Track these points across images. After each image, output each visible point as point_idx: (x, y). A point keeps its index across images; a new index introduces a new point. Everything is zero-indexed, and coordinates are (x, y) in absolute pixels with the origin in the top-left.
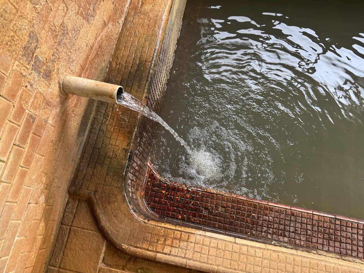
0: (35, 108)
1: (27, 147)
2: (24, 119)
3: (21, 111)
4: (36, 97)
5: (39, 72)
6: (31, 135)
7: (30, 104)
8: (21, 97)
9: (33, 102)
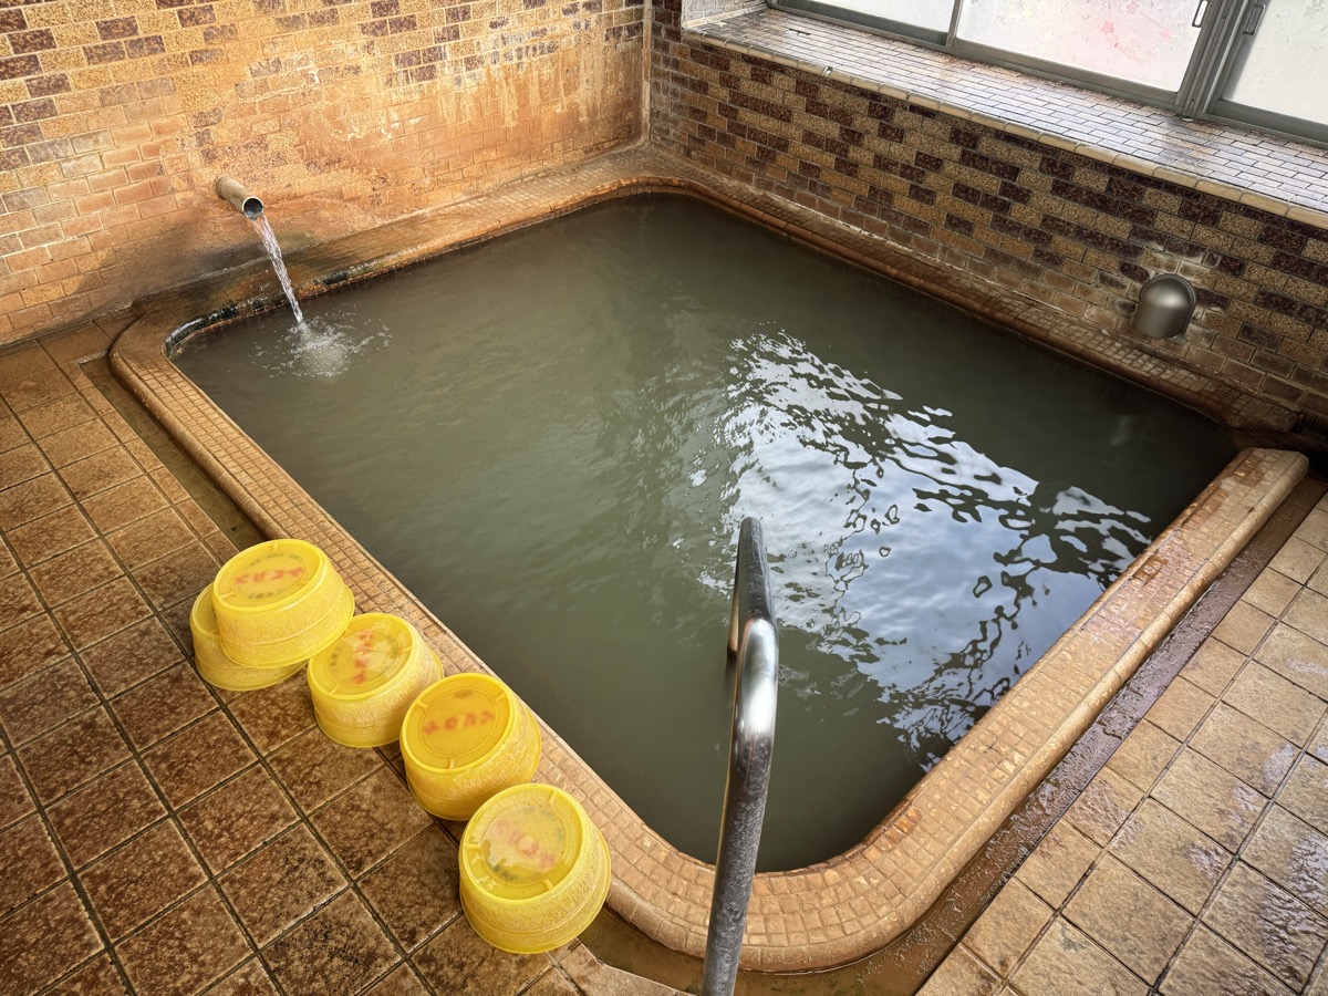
0: (172, 166)
1: (133, 185)
2: (152, 160)
3: (154, 151)
4: (179, 158)
5: (201, 145)
6: (146, 181)
7: (168, 156)
8: (165, 142)
9: (173, 159)
